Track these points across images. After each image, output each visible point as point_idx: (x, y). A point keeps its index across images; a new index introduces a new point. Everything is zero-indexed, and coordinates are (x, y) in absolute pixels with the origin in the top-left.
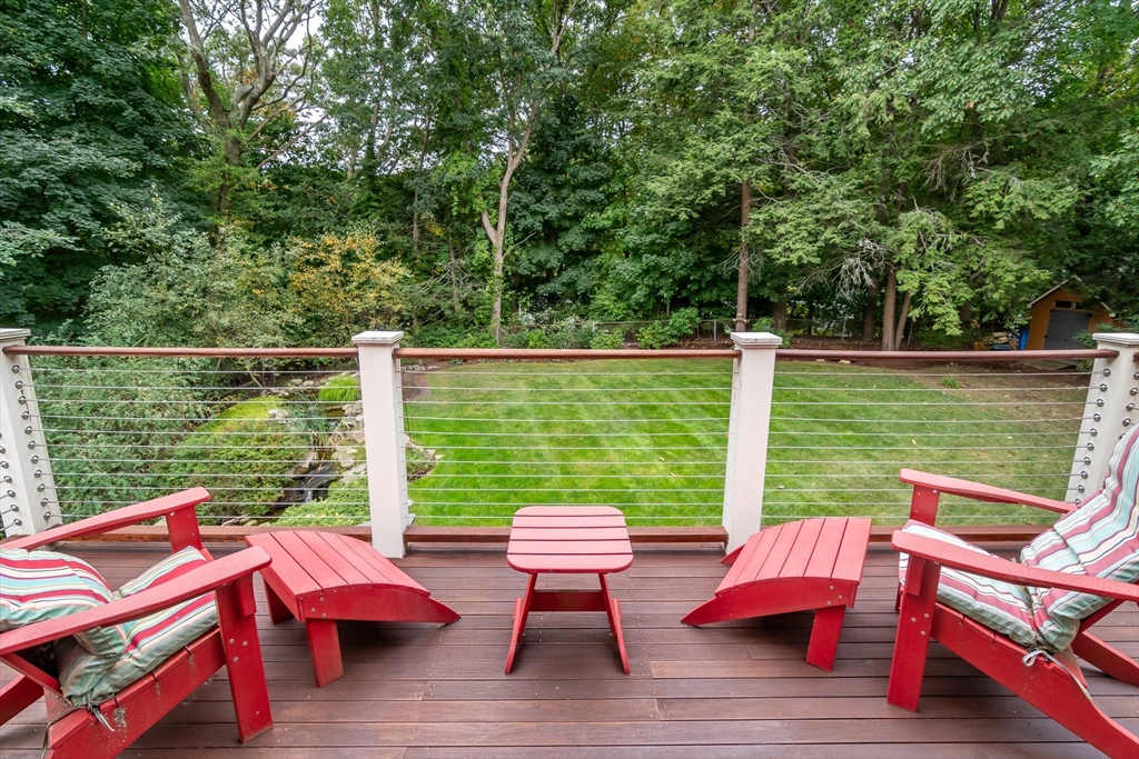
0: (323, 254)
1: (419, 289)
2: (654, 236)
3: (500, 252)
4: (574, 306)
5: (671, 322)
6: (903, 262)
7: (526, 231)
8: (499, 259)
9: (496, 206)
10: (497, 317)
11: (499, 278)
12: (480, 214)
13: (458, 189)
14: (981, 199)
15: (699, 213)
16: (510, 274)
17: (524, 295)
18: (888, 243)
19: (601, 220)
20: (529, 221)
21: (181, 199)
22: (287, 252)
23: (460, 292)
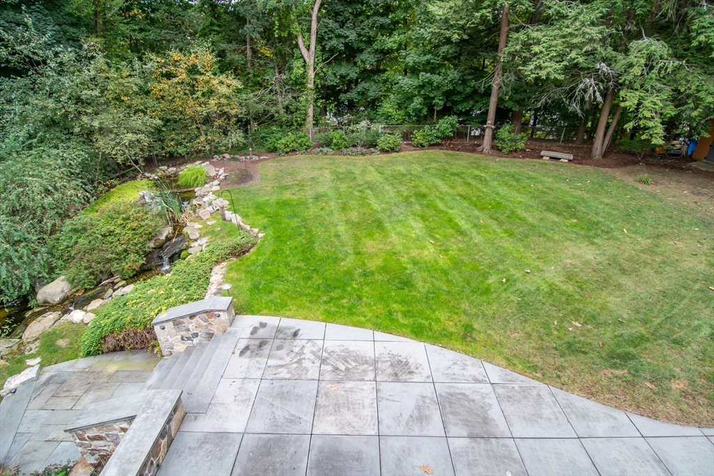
0: (173, 68)
1: (251, 97)
2: (428, 57)
3: (312, 68)
4: (366, 112)
5: (438, 126)
6: (627, 82)
7: (332, 50)
8: (311, 74)
9: (309, 30)
10: (310, 120)
11: (311, 89)
12: (296, 37)
13: (278, 16)
14: (703, 30)
15: (469, 35)
16: (320, 86)
17: (330, 103)
18: (619, 65)
19: (390, 42)
20: (334, 42)
21: (65, 23)
22: (144, 66)
23: (283, 100)
